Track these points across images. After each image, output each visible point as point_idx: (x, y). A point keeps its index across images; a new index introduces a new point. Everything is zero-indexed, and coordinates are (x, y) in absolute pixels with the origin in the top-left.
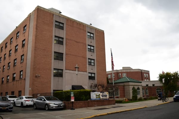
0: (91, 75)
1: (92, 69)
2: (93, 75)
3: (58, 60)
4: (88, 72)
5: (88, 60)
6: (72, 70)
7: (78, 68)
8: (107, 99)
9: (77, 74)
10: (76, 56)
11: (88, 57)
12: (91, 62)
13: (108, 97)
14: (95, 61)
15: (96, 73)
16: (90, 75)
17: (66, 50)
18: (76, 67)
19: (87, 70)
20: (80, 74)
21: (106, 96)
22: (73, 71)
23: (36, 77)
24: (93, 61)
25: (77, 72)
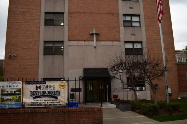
0: (133, 46)
1: (134, 35)
2: (138, 46)
3: (51, 27)
4: (122, 40)
5: (122, 19)
6: (84, 41)
7: (97, 35)
8: (60, 106)
9: (95, 47)
10: (92, 13)
11: (121, 12)
12: (131, 22)
13: (63, 99)
14: (142, 17)
15: (144, 40)
16: (130, 46)
17: (69, 6)
18: (92, 34)
19: (121, 36)
20: (102, 46)
21: (54, 95)
22: (86, 42)
23: (10, 58)
24: (135, 19)
25: (94, 43)
